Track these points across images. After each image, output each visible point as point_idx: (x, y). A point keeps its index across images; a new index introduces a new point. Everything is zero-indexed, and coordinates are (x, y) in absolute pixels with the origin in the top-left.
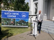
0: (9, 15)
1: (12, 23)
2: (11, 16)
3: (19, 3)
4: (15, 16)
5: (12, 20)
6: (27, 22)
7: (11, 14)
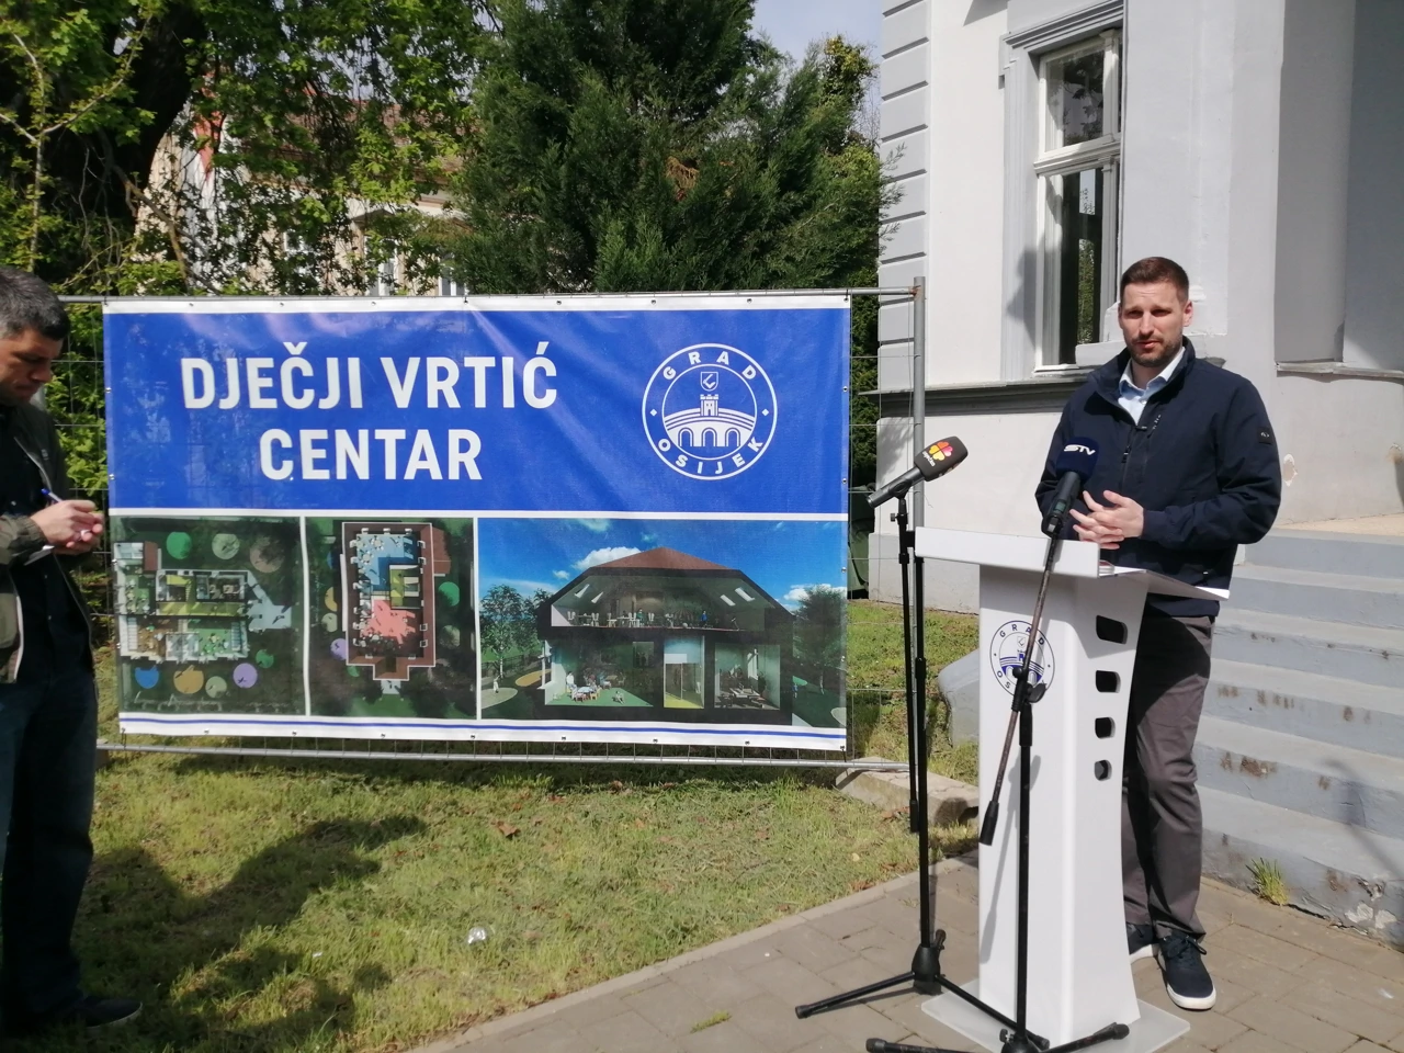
0: (292, 421)
1: (388, 654)
2: (353, 455)
3: (593, 83)
4: (465, 454)
5: (372, 550)
6: (794, 597)
7: (345, 381)
